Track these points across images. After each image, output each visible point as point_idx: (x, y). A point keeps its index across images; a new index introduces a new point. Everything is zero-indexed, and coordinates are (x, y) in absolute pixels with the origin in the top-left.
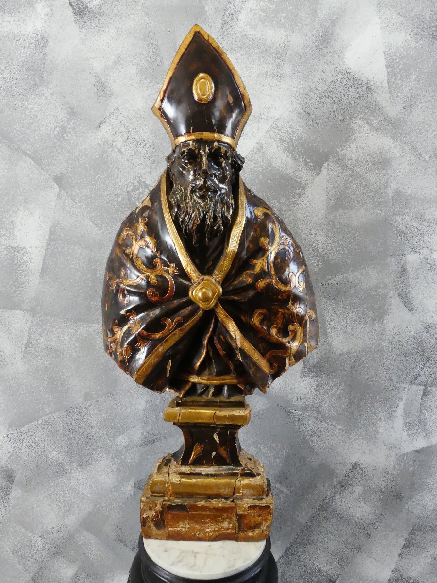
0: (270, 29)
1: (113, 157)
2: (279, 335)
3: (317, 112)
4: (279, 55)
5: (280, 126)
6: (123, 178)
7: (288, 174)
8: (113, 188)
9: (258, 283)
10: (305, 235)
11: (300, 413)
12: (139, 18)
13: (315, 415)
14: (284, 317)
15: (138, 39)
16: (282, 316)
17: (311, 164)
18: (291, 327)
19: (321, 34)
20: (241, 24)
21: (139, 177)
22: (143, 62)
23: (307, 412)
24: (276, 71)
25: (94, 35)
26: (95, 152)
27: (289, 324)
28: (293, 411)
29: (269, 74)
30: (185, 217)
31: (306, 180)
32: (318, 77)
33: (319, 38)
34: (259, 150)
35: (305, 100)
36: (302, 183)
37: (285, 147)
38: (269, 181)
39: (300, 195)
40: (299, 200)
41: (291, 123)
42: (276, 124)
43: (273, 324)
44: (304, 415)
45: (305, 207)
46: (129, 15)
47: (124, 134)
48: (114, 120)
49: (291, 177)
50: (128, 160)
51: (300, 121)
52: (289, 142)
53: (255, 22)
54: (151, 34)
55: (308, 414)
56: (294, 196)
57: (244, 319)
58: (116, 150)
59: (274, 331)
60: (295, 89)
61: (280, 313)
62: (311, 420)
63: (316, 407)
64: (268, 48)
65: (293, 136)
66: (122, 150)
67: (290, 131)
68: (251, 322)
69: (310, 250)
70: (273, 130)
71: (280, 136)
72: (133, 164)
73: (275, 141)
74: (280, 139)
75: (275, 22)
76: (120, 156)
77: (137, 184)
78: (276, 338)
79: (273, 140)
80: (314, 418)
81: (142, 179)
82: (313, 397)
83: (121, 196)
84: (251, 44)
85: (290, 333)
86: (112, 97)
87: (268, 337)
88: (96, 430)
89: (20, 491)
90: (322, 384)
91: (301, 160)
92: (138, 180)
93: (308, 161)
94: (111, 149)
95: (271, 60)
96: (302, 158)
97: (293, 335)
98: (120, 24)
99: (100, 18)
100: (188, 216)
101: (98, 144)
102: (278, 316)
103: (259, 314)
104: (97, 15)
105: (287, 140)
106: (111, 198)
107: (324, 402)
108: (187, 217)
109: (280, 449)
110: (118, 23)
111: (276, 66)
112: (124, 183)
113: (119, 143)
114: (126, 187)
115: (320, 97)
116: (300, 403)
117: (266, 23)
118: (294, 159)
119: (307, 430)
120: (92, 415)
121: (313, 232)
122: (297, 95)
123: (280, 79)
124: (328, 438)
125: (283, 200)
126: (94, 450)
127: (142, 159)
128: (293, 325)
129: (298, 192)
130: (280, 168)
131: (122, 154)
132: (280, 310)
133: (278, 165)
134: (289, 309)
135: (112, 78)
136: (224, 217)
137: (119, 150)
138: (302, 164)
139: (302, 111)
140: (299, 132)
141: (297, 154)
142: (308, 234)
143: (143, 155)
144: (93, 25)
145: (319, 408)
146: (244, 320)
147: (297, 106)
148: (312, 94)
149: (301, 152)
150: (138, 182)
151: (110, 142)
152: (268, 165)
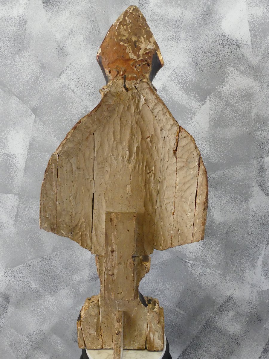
0: (171, 8)
1: (69, 95)
3: (202, 63)
4: (176, 25)
5: (177, 72)
7: (183, 105)
11: (191, 262)
12: (85, 4)
13: (202, 264)
15: (84, 18)
17: (199, 98)
19: (205, 10)
20: (151, 5)
21: (86, 108)
22: (87, 33)
23: (197, 262)
24: (174, 36)
25: (56, 16)
26: (58, 92)
28: (187, 261)
29: (170, 38)
32: (203, 39)
33: (204, 13)
34: (163, 88)
35: (195, 55)
37: (181, 86)
41: (185, 70)
42: (175, 71)
44: (195, 264)
46: (78, 2)
47: (76, 80)
48: (69, 71)
49: (185, 106)
51: (191, 69)
52: (184, 83)
53: (160, 4)
54: (92, 14)
55: (197, 263)
58: (71, 91)
60: (188, 48)
62: (199, 267)
63: (203, 259)
64: (169, 21)
65: (186, 79)
66: (75, 91)
67: (184, 76)
70: (173, 75)
71: (178, 79)
72: (82, 99)
73: (174, 83)
74: (178, 82)
75: (174, 3)
76: (74, 95)
77: (84, 112)
79: (173, 82)
80: (201, 265)
81: (87, 109)
82: (201, 252)
84: (158, 18)
86: (68, 56)
88: (60, 271)
89: (14, 308)
90: (207, 244)
91: (191, 95)
92: (85, 109)
93: (196, 95)
94: (67, 90)
95: (171, 28)
98: (72, 9)
99: (59, 5)
101: (59, 87)
104: (58, 3)
105: (183, 82)
107: (208, 255)
109: (179, 286)
110: (71, 7)
111: (175, 33)
114: (77, 114)
115: (205, 53)
116: (192, 256)
117: (168, 4)
118: (187, 94)
119: (197, 273)
120: (57, 261)
122: (189, 52)
123: (177, 41)
124: (211, 279)
126: (59, 283)
127: (88, 96)
130: (178, 101)
131: (74, 93)
133: (176, 98)
135: (67, 44)
137: (73, 91)
138: (192, 97)
139: (192, 62)
140: (191, 77)
141: (189, 91)
143: (88, 93)
144: (55, 10)
147: (189, 59)
148: (199, 51)
149: (191, 89)
150: (85, 111)
151: (67, 85)
152: (170, 98)
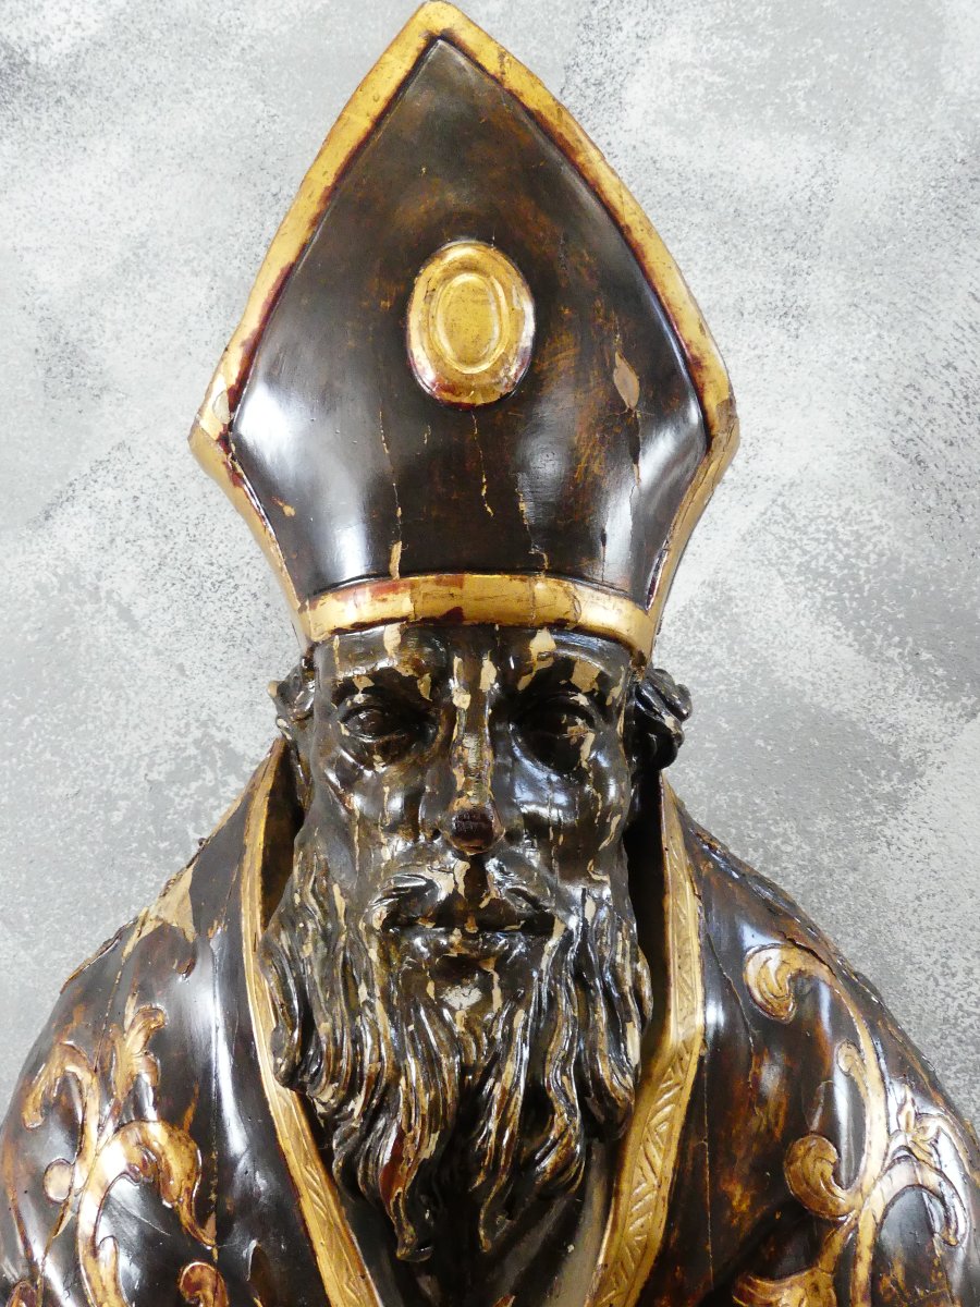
6: (136, 727)
8: (91, 769)
10: (922, 976)
30: (344, 1102)
31: (921, 740)
36: (905, 752)
38: (760, 742)
39: (895, 802)
40: (892, 822)
45: (918, 856)
50: (158, 653)
69: (949, 1045)
83: (122, 804)
96: (902, 644)
100: (361, 1099)
106: (80, 810)
108: (357, 1105)
112: (138, 748)
113: (125, 582)
121: (957, 963)
125: (822, 824)
129: (887, 788)
136: (591, 1087)
142: (938, 970)
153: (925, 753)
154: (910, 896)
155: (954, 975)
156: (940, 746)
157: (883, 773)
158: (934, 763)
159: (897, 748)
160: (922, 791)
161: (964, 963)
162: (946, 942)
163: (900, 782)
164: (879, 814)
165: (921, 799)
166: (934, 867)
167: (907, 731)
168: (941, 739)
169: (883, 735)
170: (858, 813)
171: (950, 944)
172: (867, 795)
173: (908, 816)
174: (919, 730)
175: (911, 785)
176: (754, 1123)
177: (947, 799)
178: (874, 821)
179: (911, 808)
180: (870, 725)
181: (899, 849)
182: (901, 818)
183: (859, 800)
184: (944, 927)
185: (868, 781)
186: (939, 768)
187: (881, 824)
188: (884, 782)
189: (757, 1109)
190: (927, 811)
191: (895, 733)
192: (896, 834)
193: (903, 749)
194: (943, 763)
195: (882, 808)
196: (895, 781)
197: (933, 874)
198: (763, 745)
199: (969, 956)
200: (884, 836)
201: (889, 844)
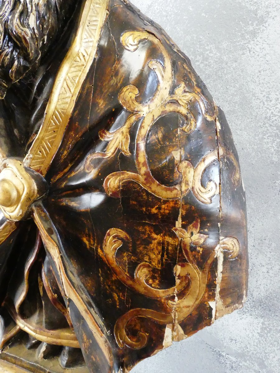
2: (154, 281)
9: (108, 179)
10: (258, 101)
14: (163, 248)
16: (160, 248)
18: (178, 270)
27: (175, 264)
31: (267, 7)
36: (260, 13)
38: (203, 14)
39: (254, 34)
40: (252, 42)
43: (141, 260)
45: (261, 55)
56: (243, 36)
57: (87, 243)
59: (141, 274)
61: (156, 241)
68: (99, 250)
69: (266, 127)
78: (146, 288)
85: (178, 281)
87: (130, 282)
97: (184, 284)
102: (152, 246)
103: (114, 237)
121: (273, 96)
125: (224, 45)
128: (183, 266)
129: (251, 28)
132: (154, 236)
134: (173, 236)
142: (265, 99)
145: (263, 361)
146: (88, 247)
153: (268, 13)
154: (257, 71)
155: (271, 101)
156: (275, 9)
157: (250, 22)
158: (271, 16)
159: (257, 12)
160: (265, 29)
161: (276, 96)
162: (269, 88)
163: (257, 25)
164: (247, 39)
165: (264, 32)
166: (267, 59)
167: (261, 4)
168: (276, 6)
169: (251, 7)
170: (239, 39)
171: (270, 89)
172: (243, 32)
173: (259, 39)
174: (267, 3)
175: (261, 26)
176: (112, 82)
177: (275, 31)
178: (245, 42)
179: (260, 36)
180: (247, 3)
181: (254, 53)
182: (256, 40)
183: (240, 34)
184: (269, 83)
185: (244, 26)
186: (273, 18)
187: (247, 43)
188: (250, 26)
189: (114, 78)
190: (267, 37)
191: (256, 5)
192: (253, 47)
193: (259, 12)
194: (275, 16)
195: (249, 37)
196: (255, 25)
197: (267, 62)
198: (204, 15)
199: (277, 93)
200: (248, 48)
201: (250, 51)
